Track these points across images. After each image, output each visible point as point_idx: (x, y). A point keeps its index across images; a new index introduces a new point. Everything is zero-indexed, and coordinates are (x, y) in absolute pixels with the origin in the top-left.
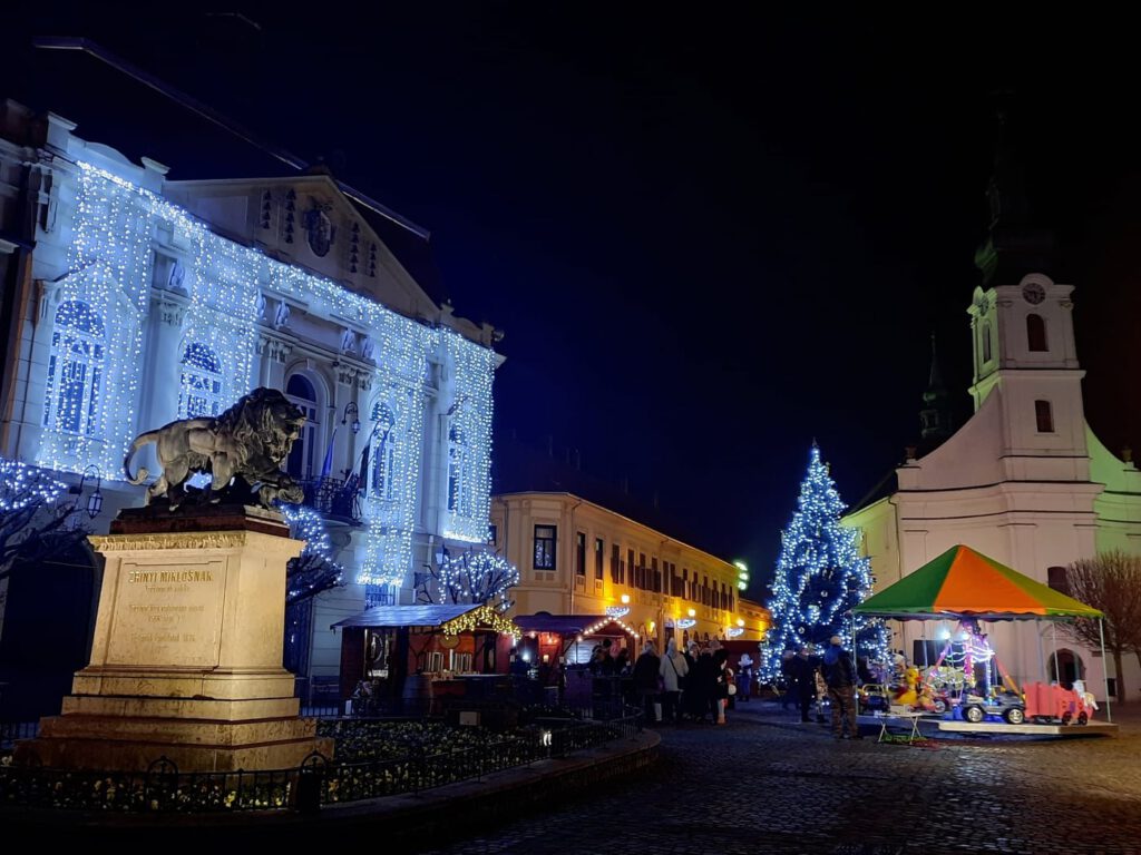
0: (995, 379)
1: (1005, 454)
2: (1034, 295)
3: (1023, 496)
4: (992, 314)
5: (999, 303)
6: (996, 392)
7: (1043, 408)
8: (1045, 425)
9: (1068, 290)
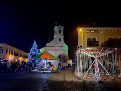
1: (56, 43)
2: (60, 28)
4: (56, 29)
6: (56, 37)
7: (60, 39)
8: (60, 41)
9: (63, 28)
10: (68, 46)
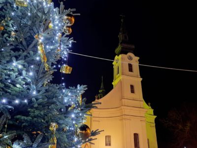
0: (121, 78)
1: (122, 98)
2: (130, 58)
3: (127, 111)
4: (120, 62)
5: (122, 58)
7: (132, 87)
8: (133, 91)
9: (138, 58)
10: (152, 108)
